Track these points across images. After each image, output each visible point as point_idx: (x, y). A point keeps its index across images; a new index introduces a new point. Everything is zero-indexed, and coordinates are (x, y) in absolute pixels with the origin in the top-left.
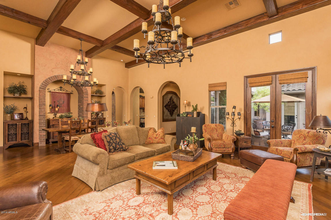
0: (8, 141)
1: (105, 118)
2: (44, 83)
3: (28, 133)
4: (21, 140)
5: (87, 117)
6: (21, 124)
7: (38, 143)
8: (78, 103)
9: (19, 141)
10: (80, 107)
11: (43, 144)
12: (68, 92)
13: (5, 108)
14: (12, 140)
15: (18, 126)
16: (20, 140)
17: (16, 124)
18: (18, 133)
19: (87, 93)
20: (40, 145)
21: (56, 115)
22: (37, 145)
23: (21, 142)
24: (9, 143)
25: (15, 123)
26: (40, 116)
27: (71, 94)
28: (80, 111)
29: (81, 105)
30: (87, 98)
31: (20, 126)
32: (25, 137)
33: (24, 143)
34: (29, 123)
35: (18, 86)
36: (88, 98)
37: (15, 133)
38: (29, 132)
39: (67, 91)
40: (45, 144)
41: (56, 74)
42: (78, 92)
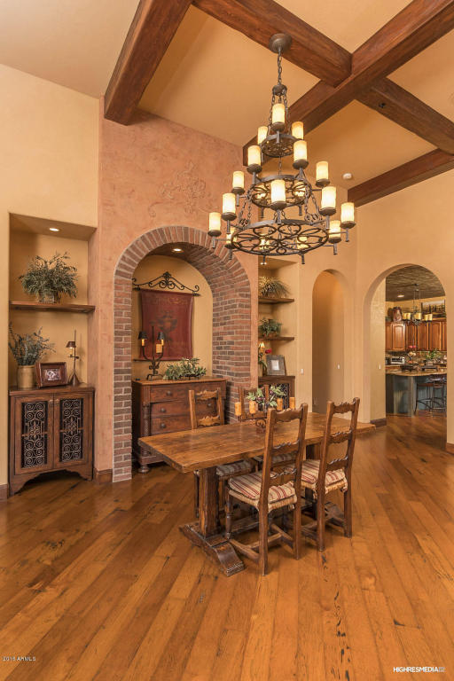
0: (23, 465)
1: (294, 377)
2: (127, 257)
3: (81, 436)
4: (61, 461)
5: (249, 374)
6: (61, 402)
7: (110, 473)
8: (214, 325)
9: (54, 464)
10: (221, 339)
11: (123, 475)
12: (186, 291)
13: (13, 345)
14: (35, 462)
15: (50, 410)
16: (58, 459)
17: (46, 403)
18: (50, 437)
19: (249, 290)
20: (116, 478)
21: (158, 367)
22: (106, 478)
23: (59, 466)
24: (25, 470)
25: (43, 398)
26: (117, 372)
27: (195, 298)
28: (224, 353)
29: (225, 334)
30: (247, 307)
31: (57, 408)
32: (72, 448)
33: (68, 470)
34: (82, 399)
35: (50, 267)
36: (249, 307)
37: (42, 434)
38: (82, 431)
39: (183, 286)
40: (128, 476)
41: (163, 225)
42: (213, 292)
